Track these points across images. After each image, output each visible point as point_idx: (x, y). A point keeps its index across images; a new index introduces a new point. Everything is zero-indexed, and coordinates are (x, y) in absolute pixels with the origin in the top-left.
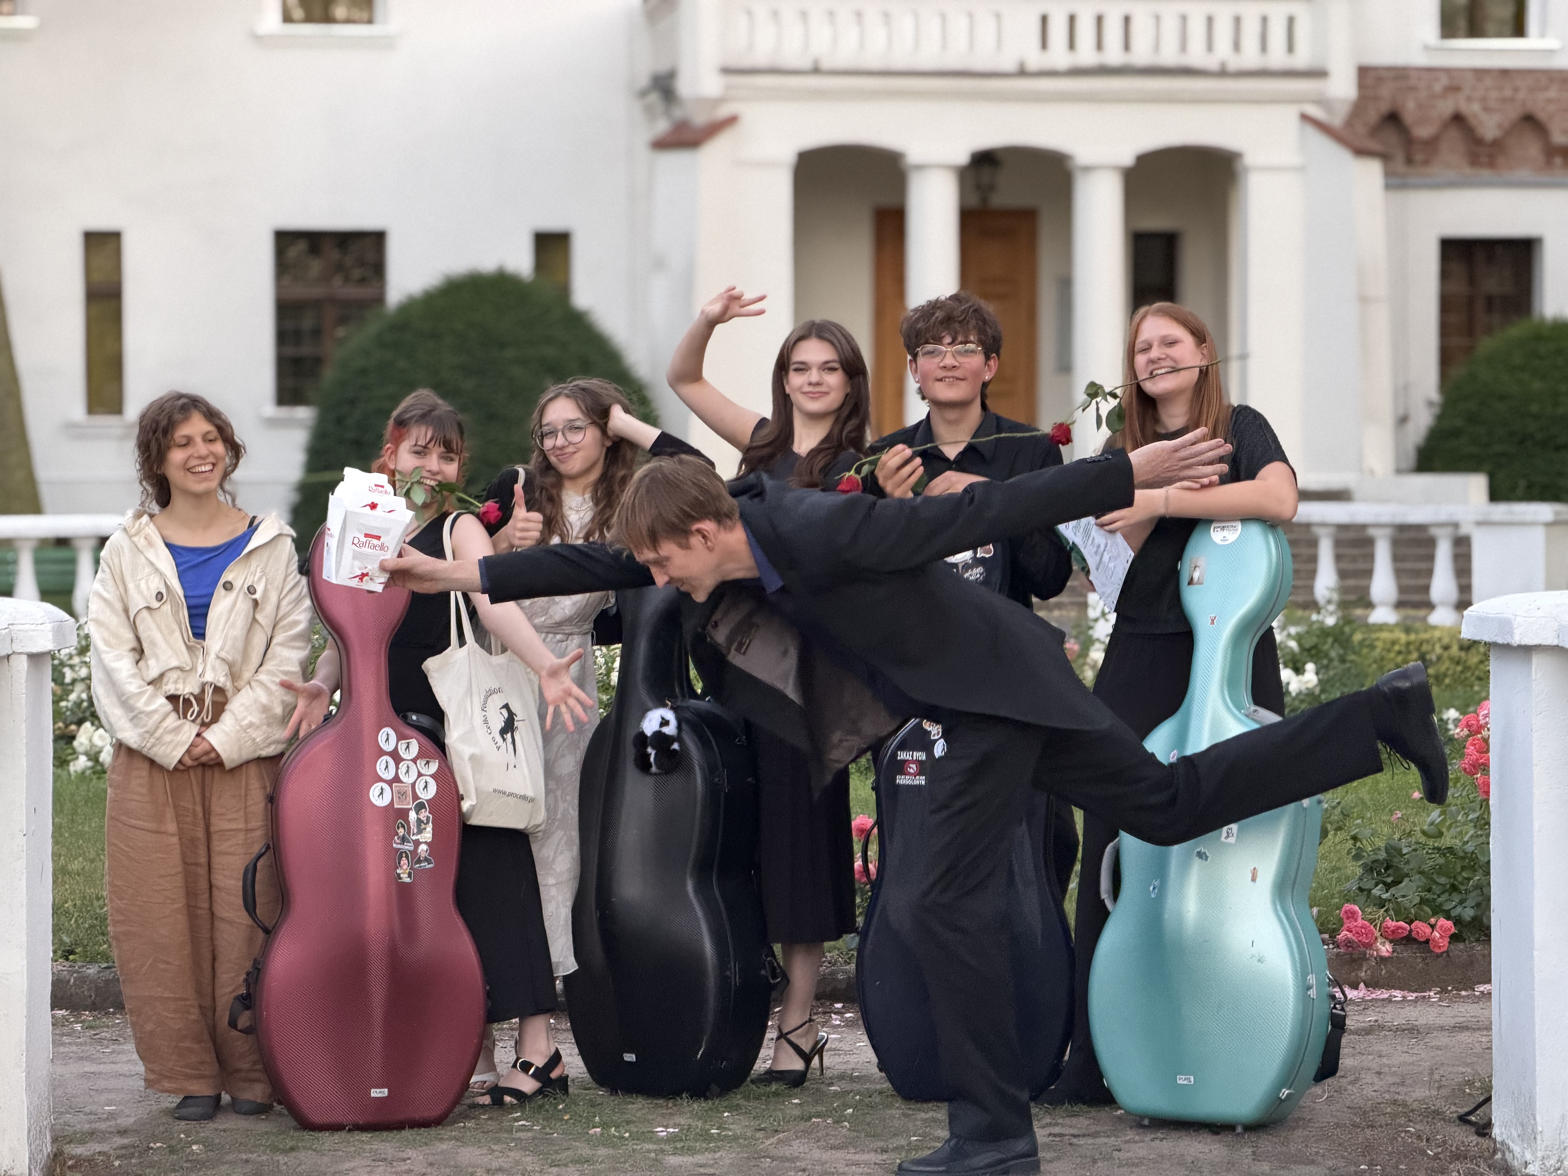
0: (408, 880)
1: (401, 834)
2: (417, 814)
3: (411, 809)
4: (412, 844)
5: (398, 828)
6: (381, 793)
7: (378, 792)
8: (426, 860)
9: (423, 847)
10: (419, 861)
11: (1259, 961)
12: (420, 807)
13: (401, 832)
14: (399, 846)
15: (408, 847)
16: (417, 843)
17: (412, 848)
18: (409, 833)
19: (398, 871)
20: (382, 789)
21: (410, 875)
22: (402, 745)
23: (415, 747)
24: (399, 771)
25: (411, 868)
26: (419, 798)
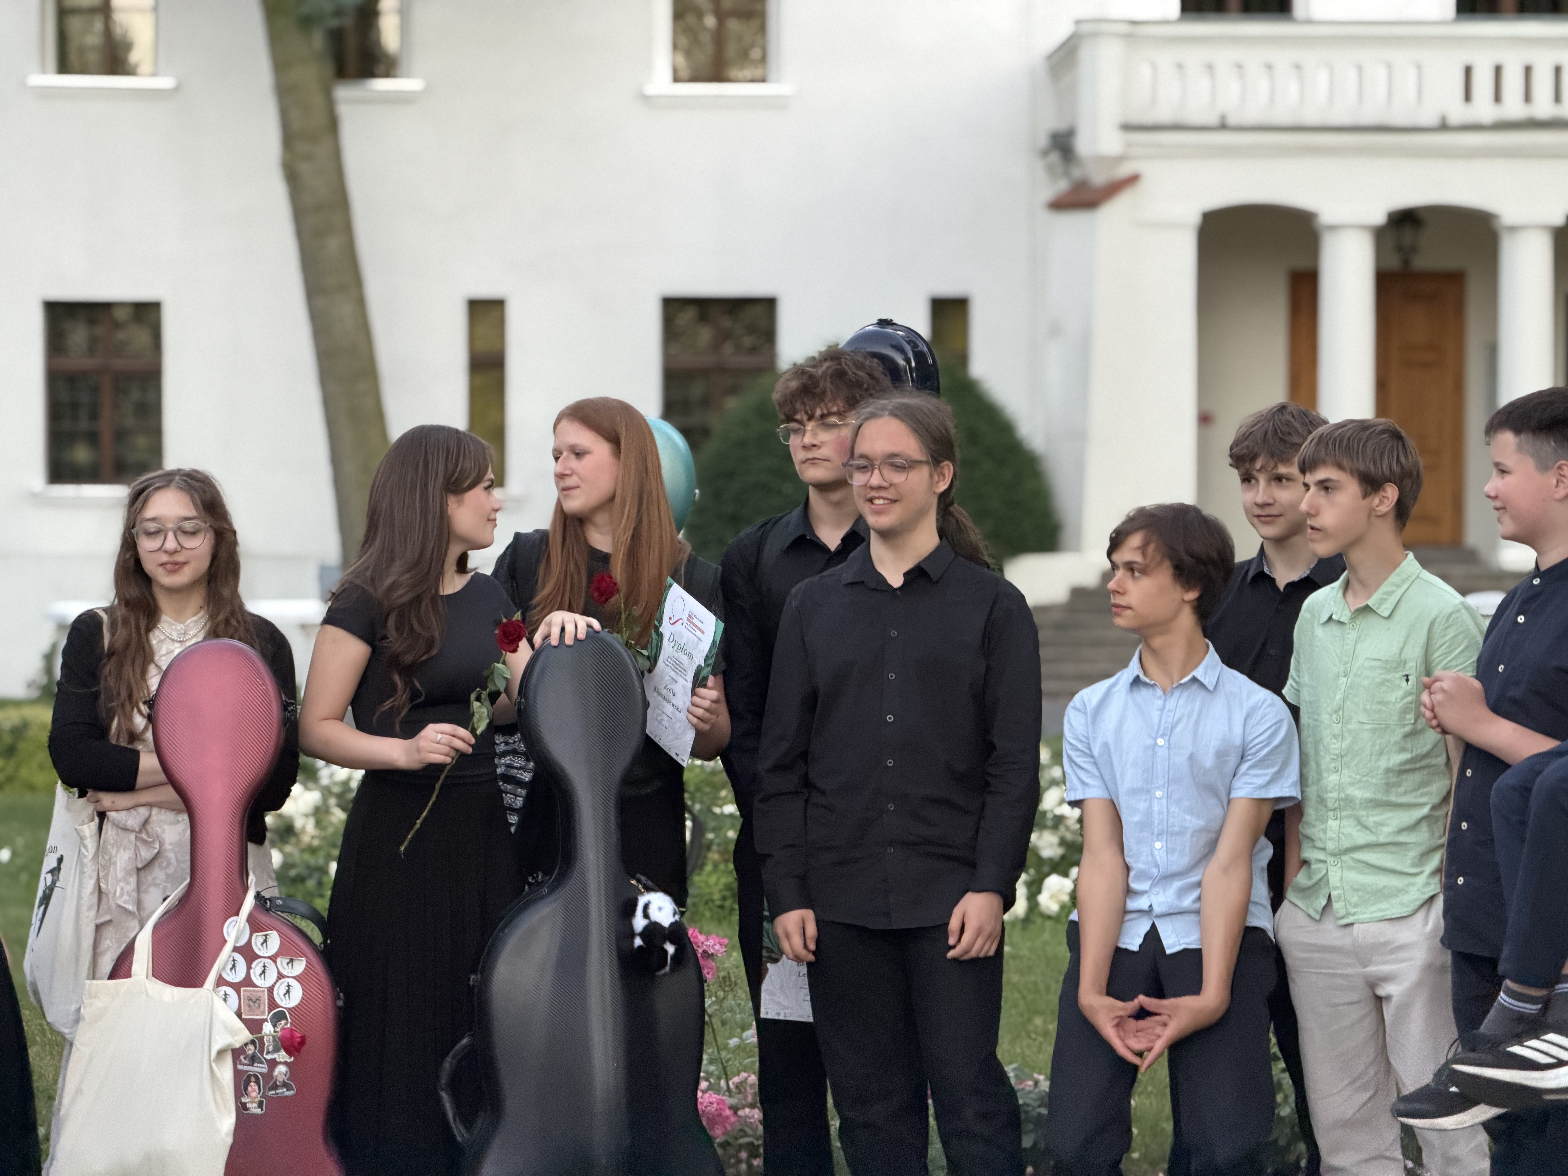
0: (258, 1111)
1: (250, 1052)
2: (274, 1026)
3: (266, 1020)
4: (265, 1066)
8: (285, 1085)
9: (281, 1069)
10: (275, 1087)
12: (279, 1017)
14: (246, 1068)
15: (260, 1068)
16: (273, 1064)
17: (265, 1071)
18: (262, 1052)
19: (246, 1100)
21: (260, 1105)
22: (257, 939)
23: (275, 941)
24: (252, 971)
25: (264, 1096)
26: (278, 1006)
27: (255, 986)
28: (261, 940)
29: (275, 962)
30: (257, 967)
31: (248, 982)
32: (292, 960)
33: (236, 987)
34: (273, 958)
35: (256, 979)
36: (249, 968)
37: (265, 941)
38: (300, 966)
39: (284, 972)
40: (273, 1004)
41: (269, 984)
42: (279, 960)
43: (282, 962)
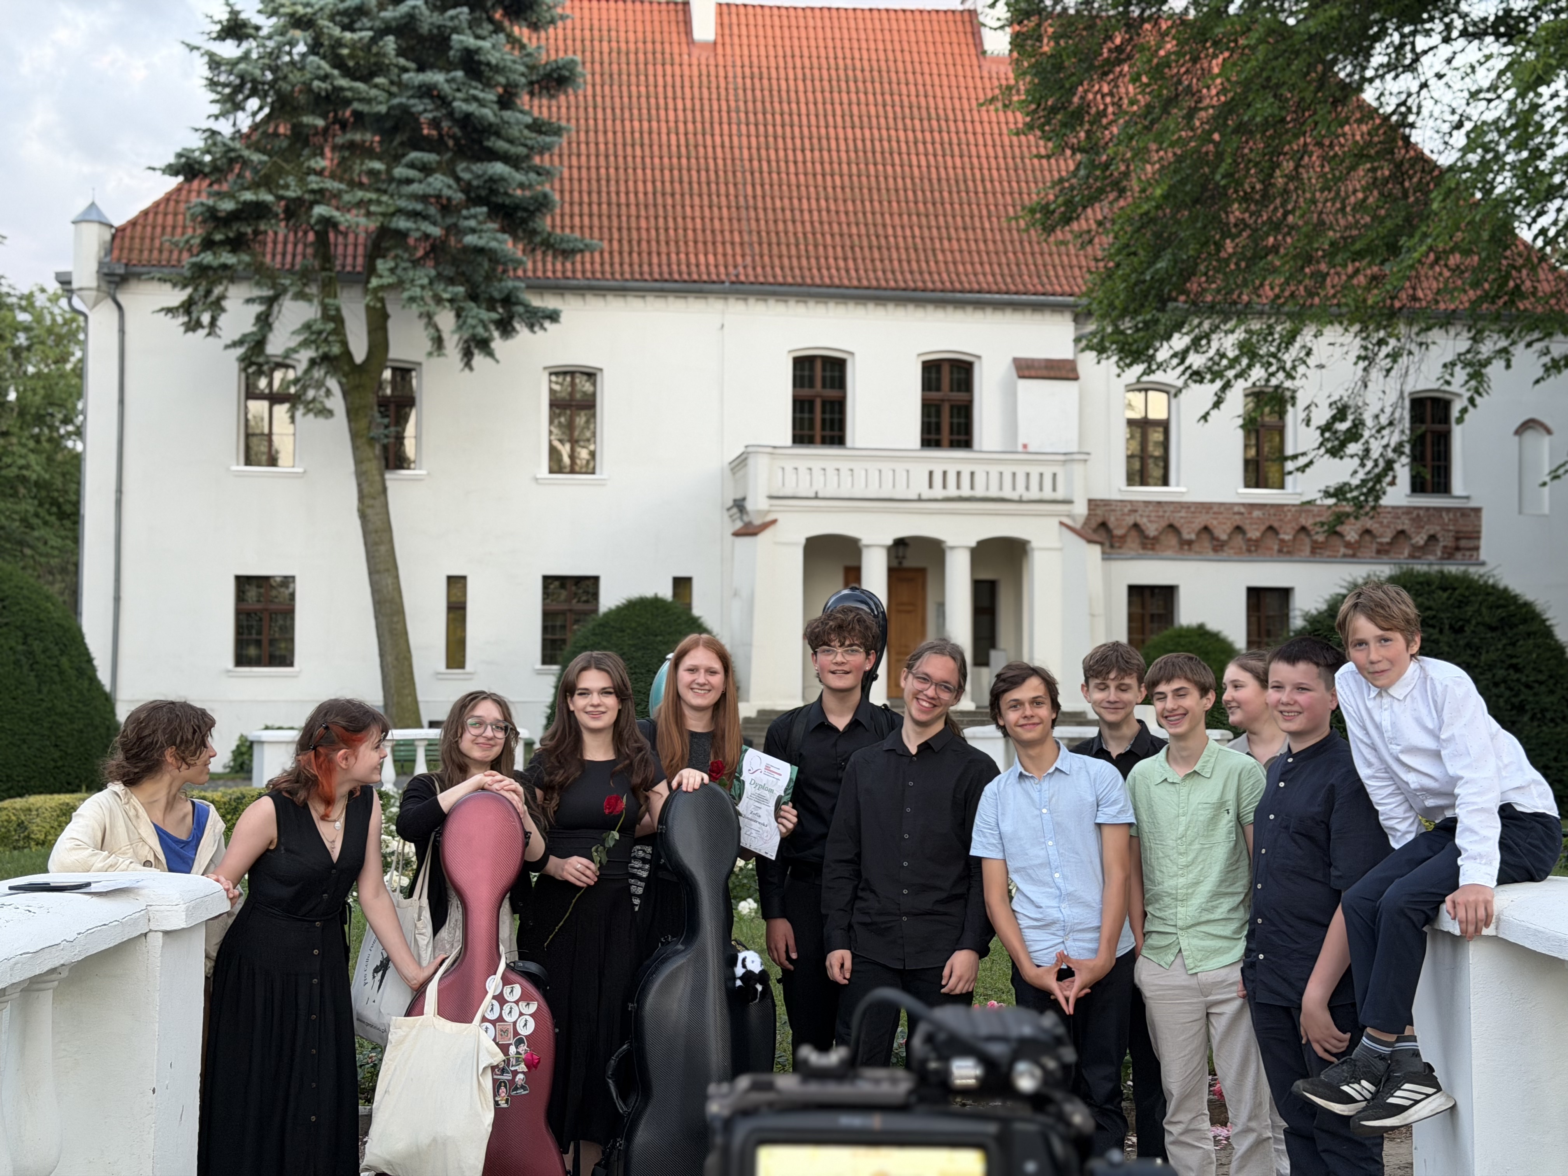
0: (507, 1106)
1: (502, 1067)
2: (517, 1048)
3: (512, 1045)
4: (511, 1075)
8: (522, 1087)
9: (520, 1076)
10: (516, 1089)
12: (519, 1042)
14: (499, 1078)
15: (507, 1077)
16: (515, 1073)
17: (511, 1078)
18: (509, 1066)
19: (498, 1098)
21: (508, 1101)
22: (507, 990)
23: (518, 990)
24: (503, 1012)
25: (510, 1095)
26: (519, 1034)
27: (505, 1021)
28: (509, 990)
29: (518, 1005)
30: (506, 1008)
31: (500, 1019)
32: (528, 1003)
33: (494, 1023)
34: (517, 1002)
35: (505, 1017)
36: (502, 1009)
37: (512, 991)
38: (533, 1007)
39: (523, 1012)
40: (516, 1033)
41: (514, 1020)
42: (520, 1003)
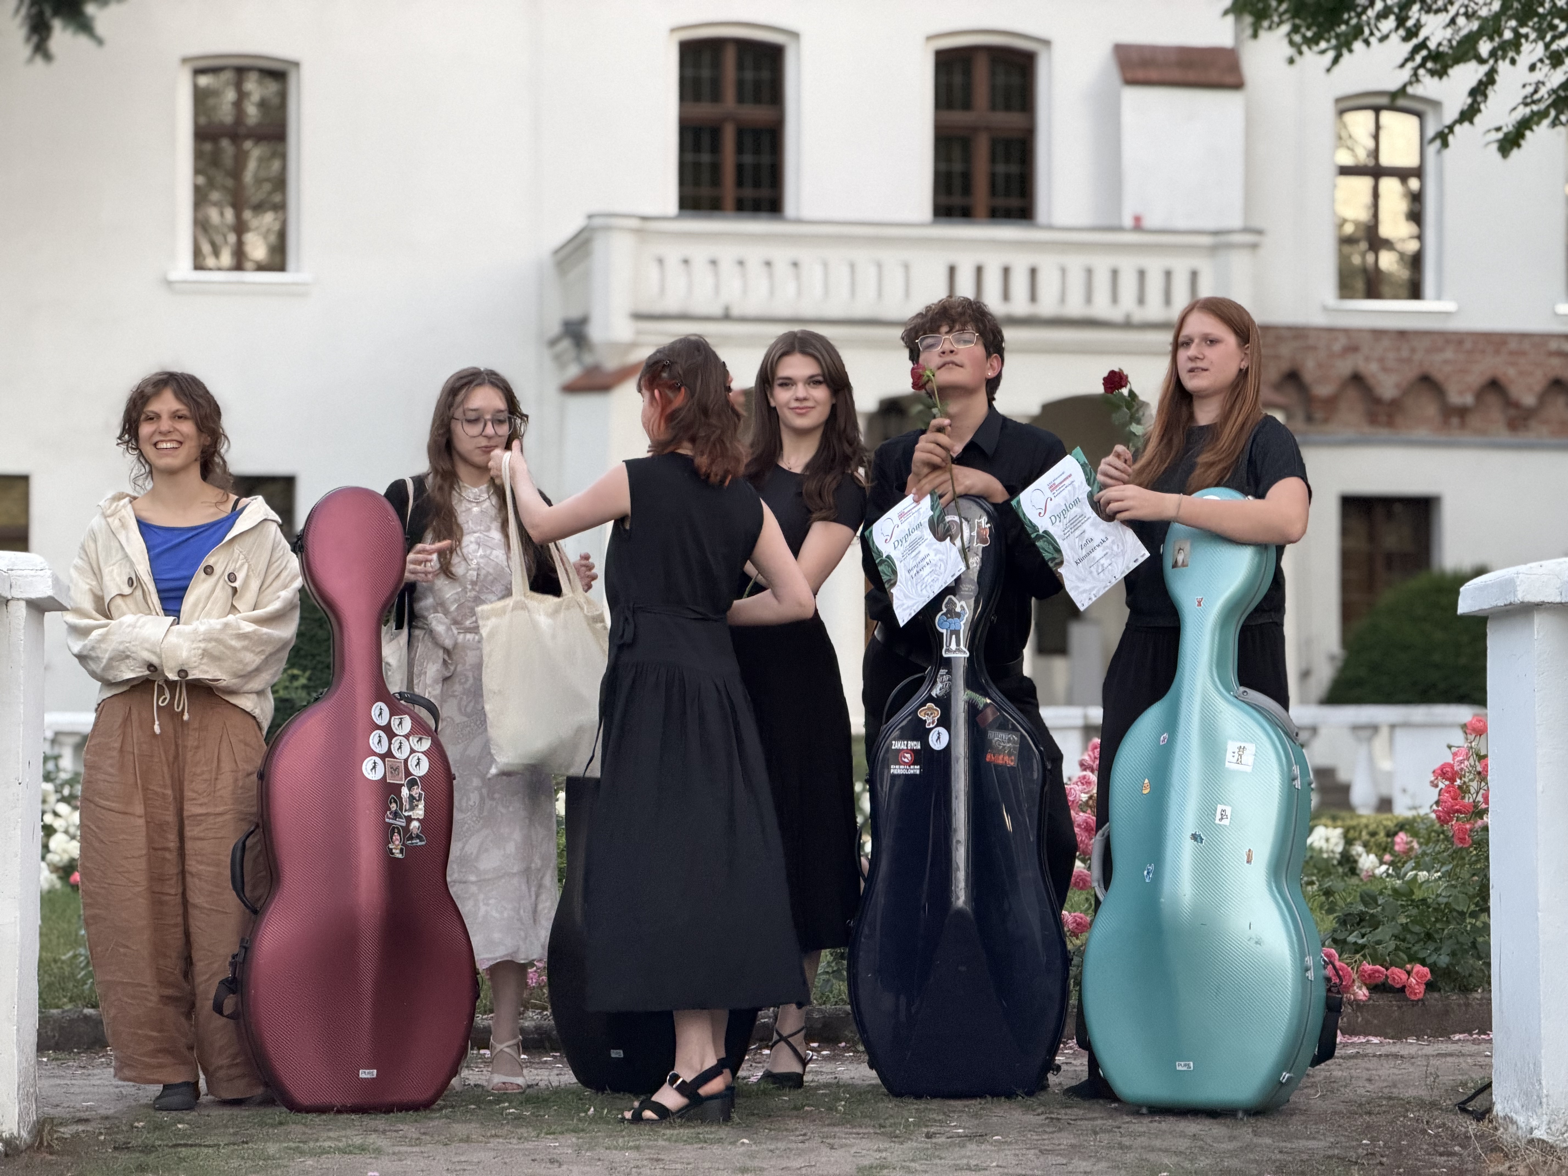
0: (400, 856)
1: (394, 809)
2: (410, 790)
3: (403, 785)
4: (404, 820)
5: (391, 803)
6: (374, 767)
7: (371, 766)
8: (418, 837)
9: (415, 824)
10: (411, 838)
11: (1257, 943)
12: (412, 783)
13: (393, 807)
14: (391, 821)
15: (402, 823)
16: (409, 819)
17: (404, 824)
18: (401, 809)
19: (391, 846)
20: (375, 763)
21: (401, 851)
22: (395, 721)
23: (407, 723)
24: (392, 746)
25: (403, 844)
26: (411, 774)
27: (394, 757)
28: (397, 722)
29: (408, 740)
30: (396, 742)
31: (389, 754)
32: (420, 739)
33: (383, 757)
34: (407, 737)
35: (395, 753)
36: (390, 744)
37: (401, 723)
38: (426, 744)
39: (415, 748)
40: (408, 773)
41: (405, 757)
42: (411, 738)
43: (413, 740)
